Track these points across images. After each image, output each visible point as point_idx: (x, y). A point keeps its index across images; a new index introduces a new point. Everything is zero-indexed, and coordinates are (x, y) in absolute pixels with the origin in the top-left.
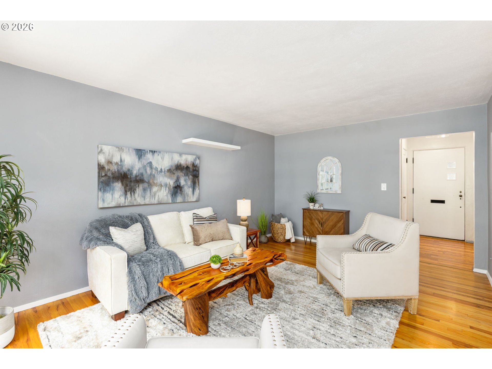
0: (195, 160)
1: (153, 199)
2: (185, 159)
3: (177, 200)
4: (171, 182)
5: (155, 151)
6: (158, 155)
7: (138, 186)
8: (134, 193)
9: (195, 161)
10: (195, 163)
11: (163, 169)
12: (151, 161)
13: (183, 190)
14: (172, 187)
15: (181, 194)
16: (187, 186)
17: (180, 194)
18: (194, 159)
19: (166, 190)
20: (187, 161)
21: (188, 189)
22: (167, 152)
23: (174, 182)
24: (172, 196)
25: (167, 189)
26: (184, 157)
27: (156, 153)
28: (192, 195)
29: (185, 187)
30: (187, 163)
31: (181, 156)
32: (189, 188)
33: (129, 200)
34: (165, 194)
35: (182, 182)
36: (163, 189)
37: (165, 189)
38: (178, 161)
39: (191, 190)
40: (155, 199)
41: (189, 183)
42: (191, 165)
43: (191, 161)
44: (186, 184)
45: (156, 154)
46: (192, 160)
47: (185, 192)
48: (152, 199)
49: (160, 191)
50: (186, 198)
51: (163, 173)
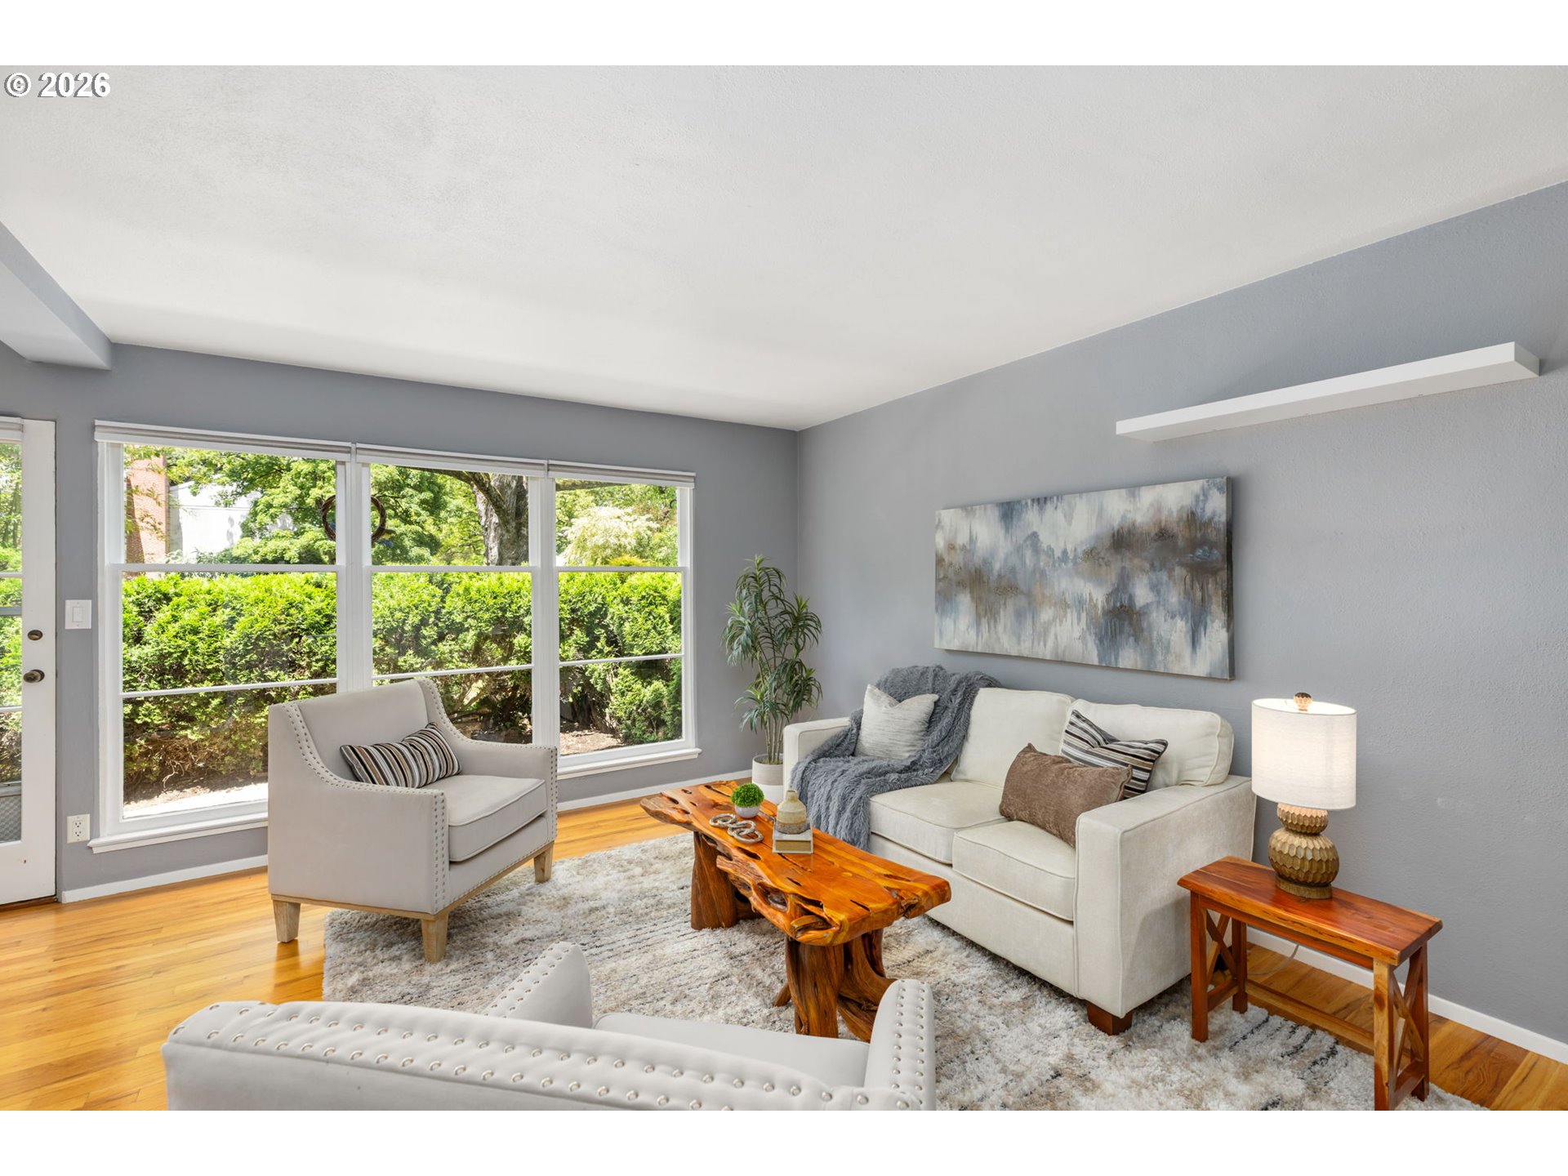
0: (1202, 498)
1: (1042, 644)
2: (1152, 505)
3: (1120, 659)
4: (1098, 595)
5: (1045, 499)
6: (1056, 508)
7: (1005, 604)
8: (995, 621)
9: (1201, 504)
10: (1199, 511)
11: (1069, 551)
12: (1035, 529)
13: (1145, 625)
14: (1100, 612)
15: (1136, 641)
16: (1161, 608)
17: (1131, 639)
18: (1197, 497)
19: (1079, 619)
20: (1159, 510)
21: (1165, 621)
22: (1081, 492)
23: (1109, 595)
24: (1101, 641)
25: (1084, 615)
26: (1148, 496)
27: (1048, 503)
28: (1187, 651)
29: (1154, 615)
30: (1163, 518)
31: (1137, 493)
32: (1173, 617)
33: (984, 637)
34: (1077, 634)
35: (1142, 594)
36: (1069, 615)
37: (1075, 615)
38: (1124, 517)
39: (1181, 626)
40: (1045, 645)
41: (1174, 598)
42: (1178, 523)
43: (1182, 507)
44: (1159, 602)
45: (1049, 507)
46: (1188, 501)
47: (1155, 633)
48: (1039, 644)
49: (1061, 622)
50: (1160, 658)
51: (1070, 565)
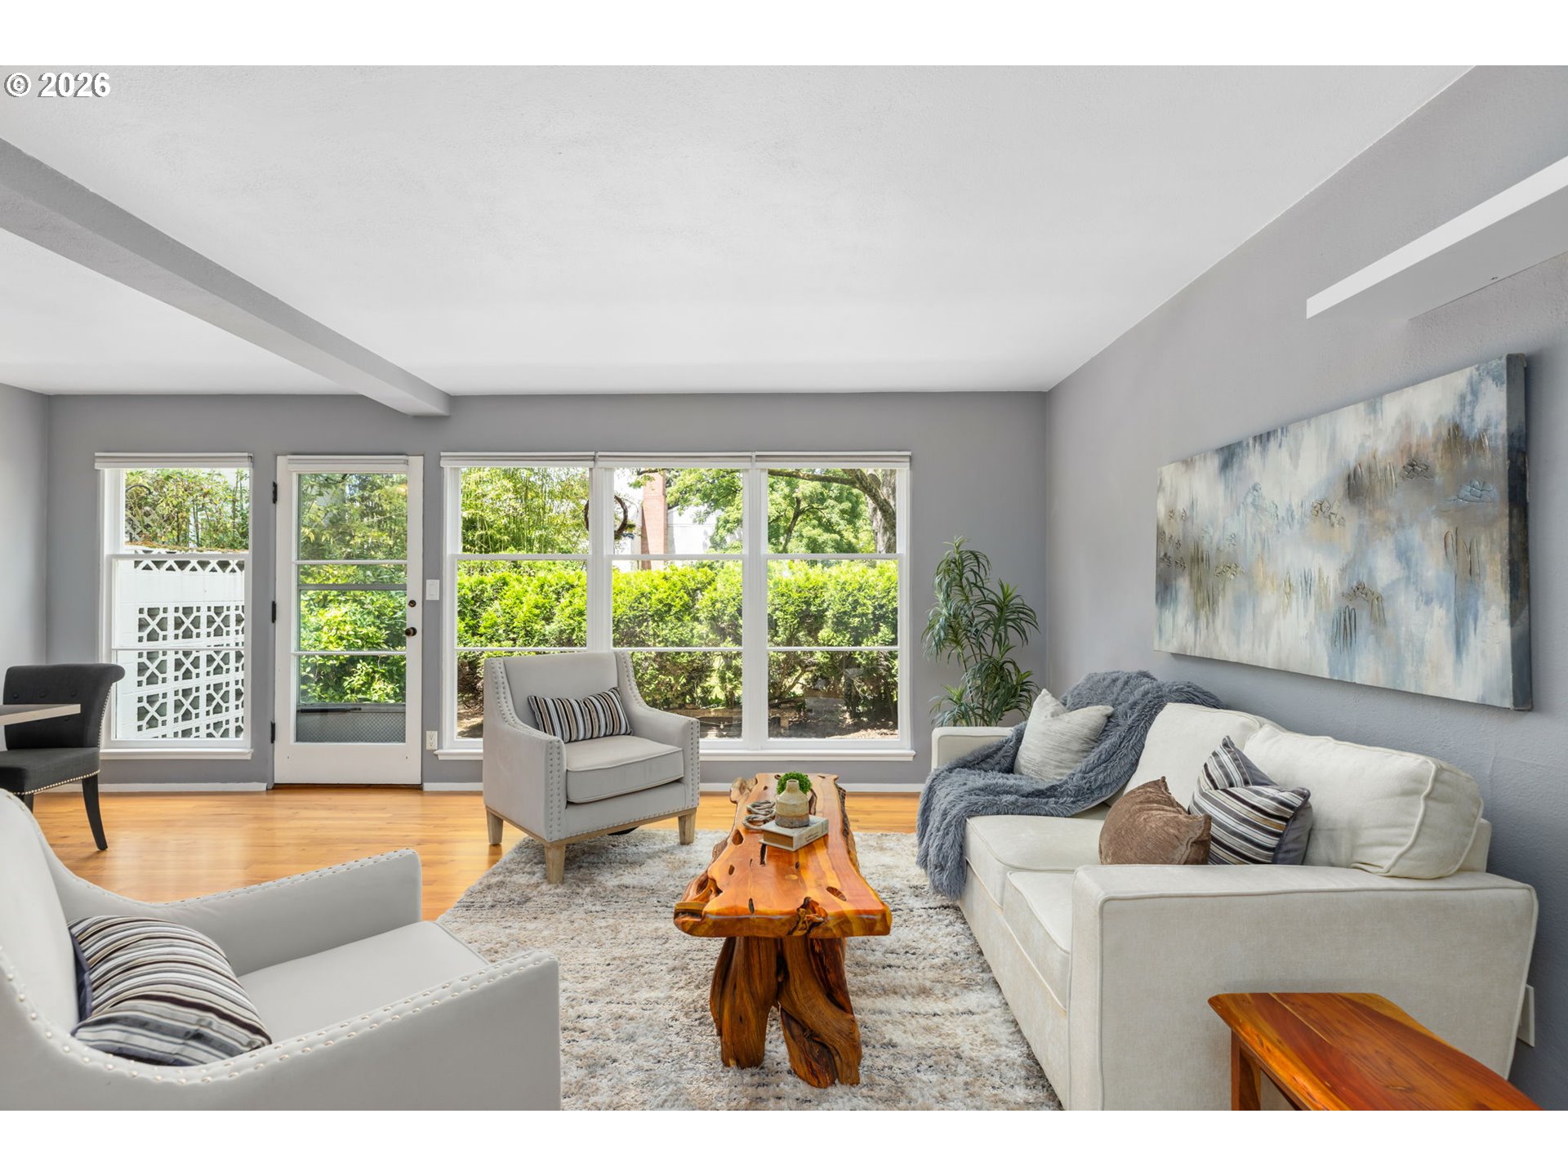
0: (1469, 398)
1: (1263, 645)
2: (1398, 422)
3: (1356, 671)
4: (1328, 570)
5: (1269, 433)
6: (1280, 446)
7: (1224, 589)
8: (1214, 613)
9: (1468, 409)
10: (1465, 420)
11: (1294, 508)
12: (1257, 479)
13: (1389, 616)
14: (1332, 597)
15: (1378, 640)
16: (1412, 588)
17: (1371, 639)
18: (1463, 397)
19: (1306, 610)
20: (1408, 428)
21: (1417, 609)
22: (1307, 417)
23: (1344, 570)
24: (1334, 642)
25: (1312, 601)
26: (1392, 408)
27: (1272, 439)
28: (1449, 658)
29: (1402, 599)
30: (1414, 441)
31: (1378, 406)
32: (1428, 602)
33: (1202, 637)
34: (1303, 632)
35: (1384, 569)
36: (1294, 604)
37: (1301, 601)
38: (1362, 446)
39: (1441, 615)
40: (1267, 647)
41: (1433, 567)
42: (1435, 445)
43: (1441, 419)
44: (1408, 578)
45: (1273, 444)
46: (1449, 408)
47: (1404, 629)
48: (1260, 646)
49: (1285, 613)
50: (1409, 669)
51: (1296, 526)
